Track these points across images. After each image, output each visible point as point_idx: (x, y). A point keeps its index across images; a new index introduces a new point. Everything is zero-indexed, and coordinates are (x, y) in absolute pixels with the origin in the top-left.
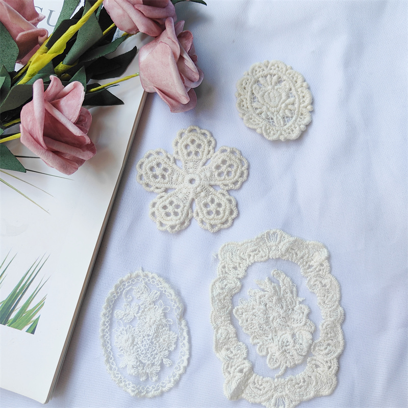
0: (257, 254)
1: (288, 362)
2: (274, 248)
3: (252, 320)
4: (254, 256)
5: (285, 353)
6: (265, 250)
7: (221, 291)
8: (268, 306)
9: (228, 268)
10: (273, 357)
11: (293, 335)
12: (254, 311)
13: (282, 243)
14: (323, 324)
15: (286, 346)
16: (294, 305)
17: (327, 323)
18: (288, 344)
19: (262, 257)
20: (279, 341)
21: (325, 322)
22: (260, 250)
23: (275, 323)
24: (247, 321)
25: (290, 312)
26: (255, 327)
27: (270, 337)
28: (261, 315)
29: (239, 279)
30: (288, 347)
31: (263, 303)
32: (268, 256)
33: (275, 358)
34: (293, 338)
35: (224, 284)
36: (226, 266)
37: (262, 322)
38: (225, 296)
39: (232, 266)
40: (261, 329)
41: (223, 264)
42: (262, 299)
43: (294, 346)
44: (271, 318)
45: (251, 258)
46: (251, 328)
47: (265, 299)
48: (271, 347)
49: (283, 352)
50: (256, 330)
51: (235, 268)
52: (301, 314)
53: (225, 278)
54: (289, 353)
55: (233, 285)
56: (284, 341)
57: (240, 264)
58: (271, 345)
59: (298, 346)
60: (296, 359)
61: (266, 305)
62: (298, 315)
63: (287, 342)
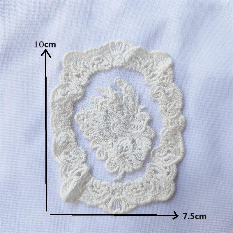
0: (100, 63)
1: (126, 167)
2: (118, 57)
3: (93, 126)
4: (98, 65)
5: (123, 158)
6: (108, 59)
7: (62, 97)
8: (109, 112)
9: (72, 76)
10: (112, 162)
11: (133, 141)
12: (95, 117)
13: (126, 52)
14: (164, 132)
15: (125, 151)
16: (135, 112)
17: (168, 130)
18: (127, 149)
19: (106, 66)
20: (118, 146)
21: (165, 130)
22: (104, 58)
23: (115, 129)
24: (88, 126)
25: (131, 119)
26: (95, 133)
27: (110, 142)
28: (102, 120)
29: (82, 86)
30: (127, 152)
31: (104, 110)
32: (112, 65)
33: (113, 162)
34: (132, 143)
35: (67, 90)
36: (70, 73)
37: (102, 127)
38: (66, 102)
39: (75, 74)
40: (101, 134)
41: (67, 72)
42: (104, 105)
43: (133, 152)
44: (112, 125)
45: (95, 66)
46: (92, 134)
47: (107, 106)
48: (111, 152)
49: (120, 157)
50: (96, 135)
51: (78, 76)
52: (142, 121)
53: (67, 85)
54: (128, 158)
55: (75, 92)
56: (123, 146)
57: (83, 72)
58: (110, 150)
59: (136, 151)
60: (134, 164)
61: (107, 112)
62: (139, 122)
63: (127, 147)
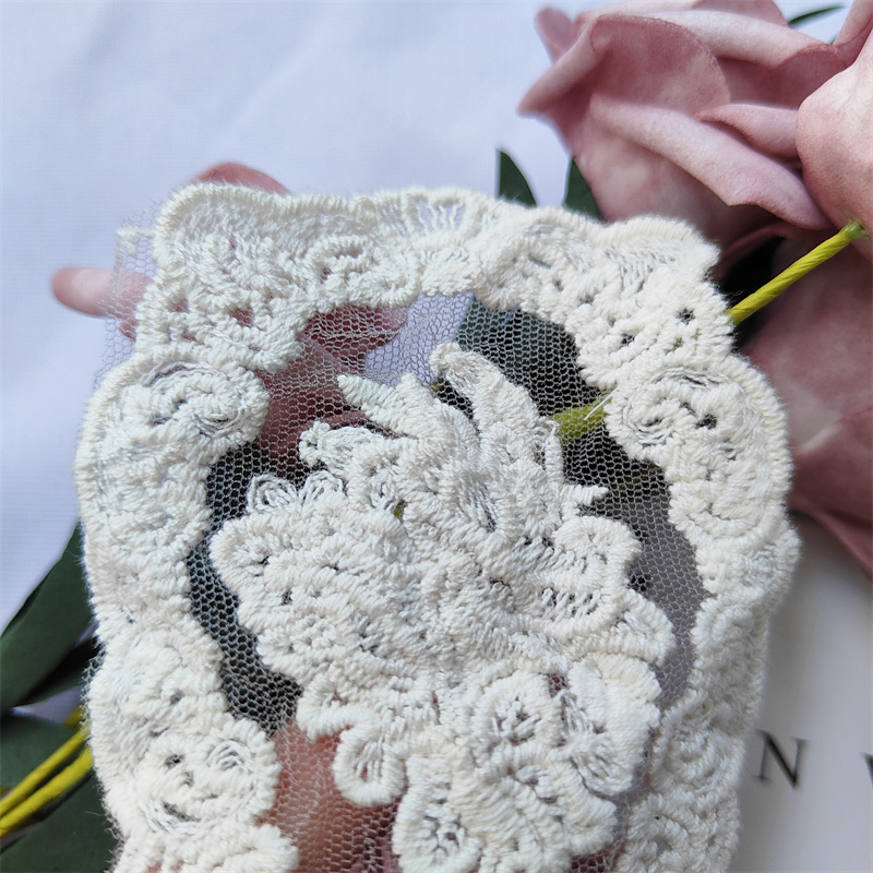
0: (360, 271)
1: (526, 840)
2: (445, 253)
3: (317, 594)
4: (346, 278)
5: (508, 781)
6: (399, 258)
7: (145, 432)
8: (408, 512)
9: (204, 311)
10: (434, 811)
11: (557, 682)
12: (330, 542)
13: (482, 237)
14: (713, 620)
15: (515, 741)
16: (552, 518)
17: (729, 612)
18: (523, 728)
19: (386, 286)
20: (471, 713)
21: (719, 611)
22: (377, 253)
23: (449, 612)
24: (287, 599)
25: (532, 553)
26: (330, 634)
27: (420, 688)
28: (372, 561)
29: (258, 372)
30: (527, 748)
31: (384, 500)
32: (418, 285)
33: (445, 814)
34: (554, 691)
35: (171, 394)
36: (192, 297)
37: (371, 600)
38: (169, 463)
39: (223, 301)
40: (367, 642)
41: (175, 287)
42: (382, 474)
43: (561, 743)
44: (427, 586)
45: (333, 281)
46: (309, 642)
47: (400, 480)
48: (426, 752)
49: (489, 781)
50: (338, 651)
51: (242, 315)
52: (594, 563)
53: (174, 366)
54: (533, 783)
55: (220, 403)
56: (501, 712)
57: (269, 295)
58: (421, 738)
59: (581, 742)
60: (572, 816)
61: (399, 508)
62: (578, 568)
63: (522, 717)
